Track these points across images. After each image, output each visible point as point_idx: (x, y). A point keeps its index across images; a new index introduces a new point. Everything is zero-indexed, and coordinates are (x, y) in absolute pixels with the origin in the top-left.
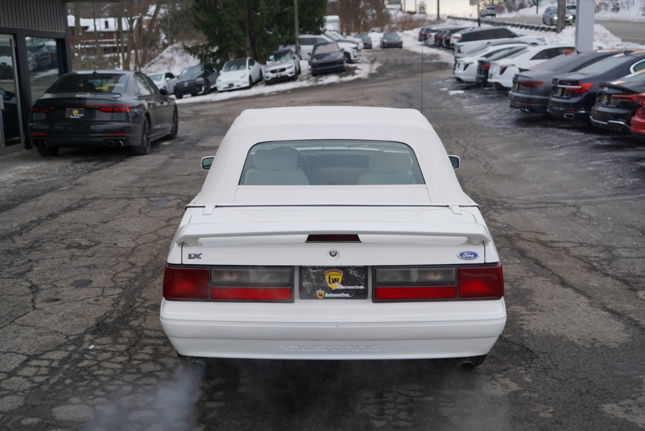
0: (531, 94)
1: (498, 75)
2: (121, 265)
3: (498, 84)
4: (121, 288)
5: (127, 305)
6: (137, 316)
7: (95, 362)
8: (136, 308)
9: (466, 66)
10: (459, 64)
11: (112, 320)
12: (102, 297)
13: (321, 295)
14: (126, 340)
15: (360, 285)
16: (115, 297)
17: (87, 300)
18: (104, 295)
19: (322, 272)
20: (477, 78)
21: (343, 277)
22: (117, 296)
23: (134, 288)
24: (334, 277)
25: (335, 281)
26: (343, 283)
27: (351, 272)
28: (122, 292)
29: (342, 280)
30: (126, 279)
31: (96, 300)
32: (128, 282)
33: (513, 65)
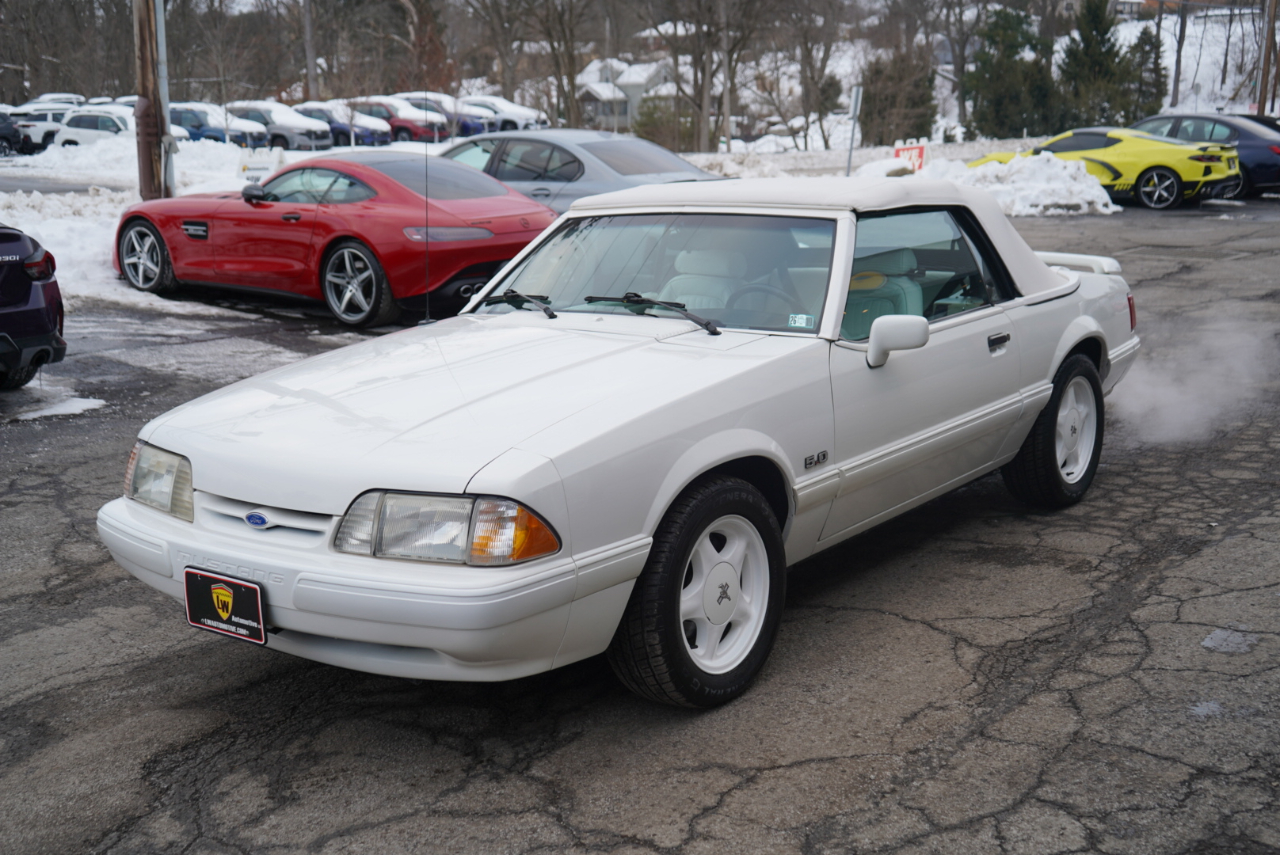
2: (1111, 702)
4: (1132, 622)
5: (1133, 580)
6: (1122, 558)
7: (1206, 510)
8: (1118, 572)
11: (1170, 558)
12: (1184, 597)
14: (1154, 529)
16: (1154, 599)
17: (1218, 591)
18: (1179, 603)
22: (1149, 600)
23: (1102, 621)
28: (1135, 610)
30: (1112, 649)
31: (1197, 590)
32: (1110, 639)
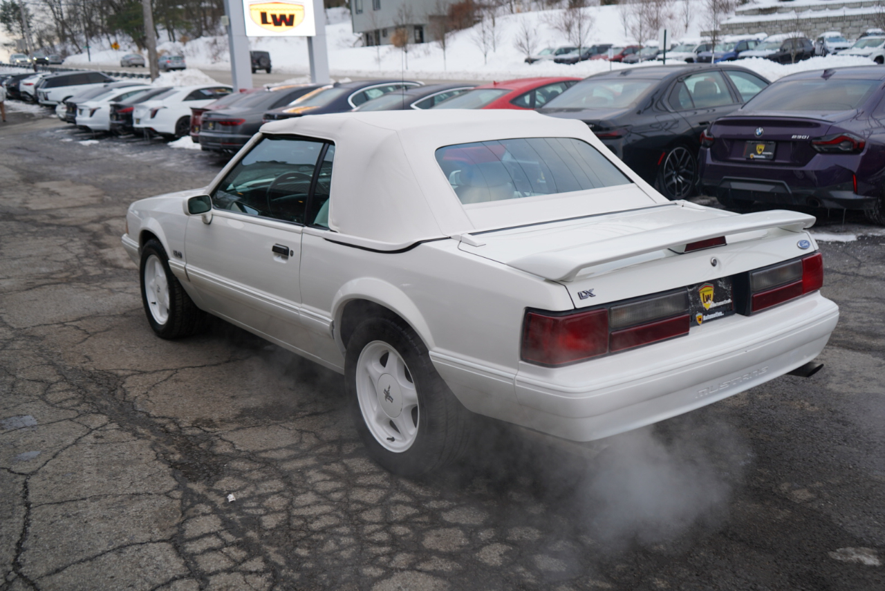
0: (233, 133)
1: (149, 119)
3: (150, 130)
5: (157, 431)
9: (93, 112)
10: (81, 110)
13: (700, 320)
15: (727, 299)
18: (93, 428)
19: (697, 289)
20: (112, 125)
21: (714, 292)
24: (706, 294)
25: (708, 298)
26: (715, 301)
27: (721, 284)
29: (714, 296)
33: (165, 108)
